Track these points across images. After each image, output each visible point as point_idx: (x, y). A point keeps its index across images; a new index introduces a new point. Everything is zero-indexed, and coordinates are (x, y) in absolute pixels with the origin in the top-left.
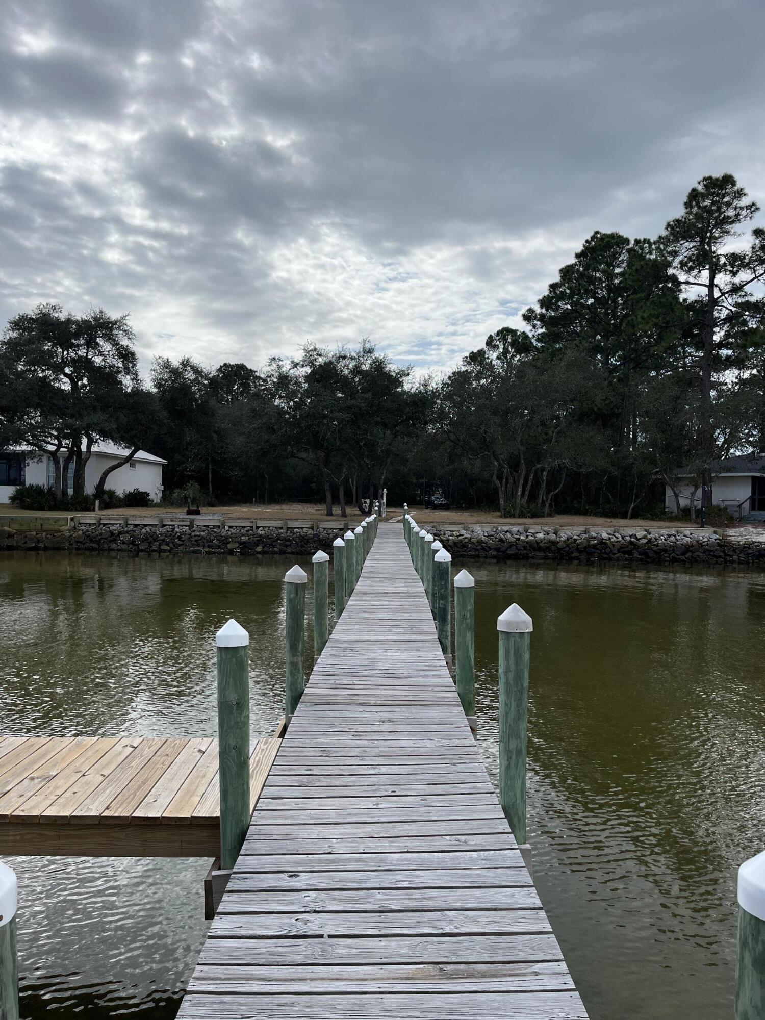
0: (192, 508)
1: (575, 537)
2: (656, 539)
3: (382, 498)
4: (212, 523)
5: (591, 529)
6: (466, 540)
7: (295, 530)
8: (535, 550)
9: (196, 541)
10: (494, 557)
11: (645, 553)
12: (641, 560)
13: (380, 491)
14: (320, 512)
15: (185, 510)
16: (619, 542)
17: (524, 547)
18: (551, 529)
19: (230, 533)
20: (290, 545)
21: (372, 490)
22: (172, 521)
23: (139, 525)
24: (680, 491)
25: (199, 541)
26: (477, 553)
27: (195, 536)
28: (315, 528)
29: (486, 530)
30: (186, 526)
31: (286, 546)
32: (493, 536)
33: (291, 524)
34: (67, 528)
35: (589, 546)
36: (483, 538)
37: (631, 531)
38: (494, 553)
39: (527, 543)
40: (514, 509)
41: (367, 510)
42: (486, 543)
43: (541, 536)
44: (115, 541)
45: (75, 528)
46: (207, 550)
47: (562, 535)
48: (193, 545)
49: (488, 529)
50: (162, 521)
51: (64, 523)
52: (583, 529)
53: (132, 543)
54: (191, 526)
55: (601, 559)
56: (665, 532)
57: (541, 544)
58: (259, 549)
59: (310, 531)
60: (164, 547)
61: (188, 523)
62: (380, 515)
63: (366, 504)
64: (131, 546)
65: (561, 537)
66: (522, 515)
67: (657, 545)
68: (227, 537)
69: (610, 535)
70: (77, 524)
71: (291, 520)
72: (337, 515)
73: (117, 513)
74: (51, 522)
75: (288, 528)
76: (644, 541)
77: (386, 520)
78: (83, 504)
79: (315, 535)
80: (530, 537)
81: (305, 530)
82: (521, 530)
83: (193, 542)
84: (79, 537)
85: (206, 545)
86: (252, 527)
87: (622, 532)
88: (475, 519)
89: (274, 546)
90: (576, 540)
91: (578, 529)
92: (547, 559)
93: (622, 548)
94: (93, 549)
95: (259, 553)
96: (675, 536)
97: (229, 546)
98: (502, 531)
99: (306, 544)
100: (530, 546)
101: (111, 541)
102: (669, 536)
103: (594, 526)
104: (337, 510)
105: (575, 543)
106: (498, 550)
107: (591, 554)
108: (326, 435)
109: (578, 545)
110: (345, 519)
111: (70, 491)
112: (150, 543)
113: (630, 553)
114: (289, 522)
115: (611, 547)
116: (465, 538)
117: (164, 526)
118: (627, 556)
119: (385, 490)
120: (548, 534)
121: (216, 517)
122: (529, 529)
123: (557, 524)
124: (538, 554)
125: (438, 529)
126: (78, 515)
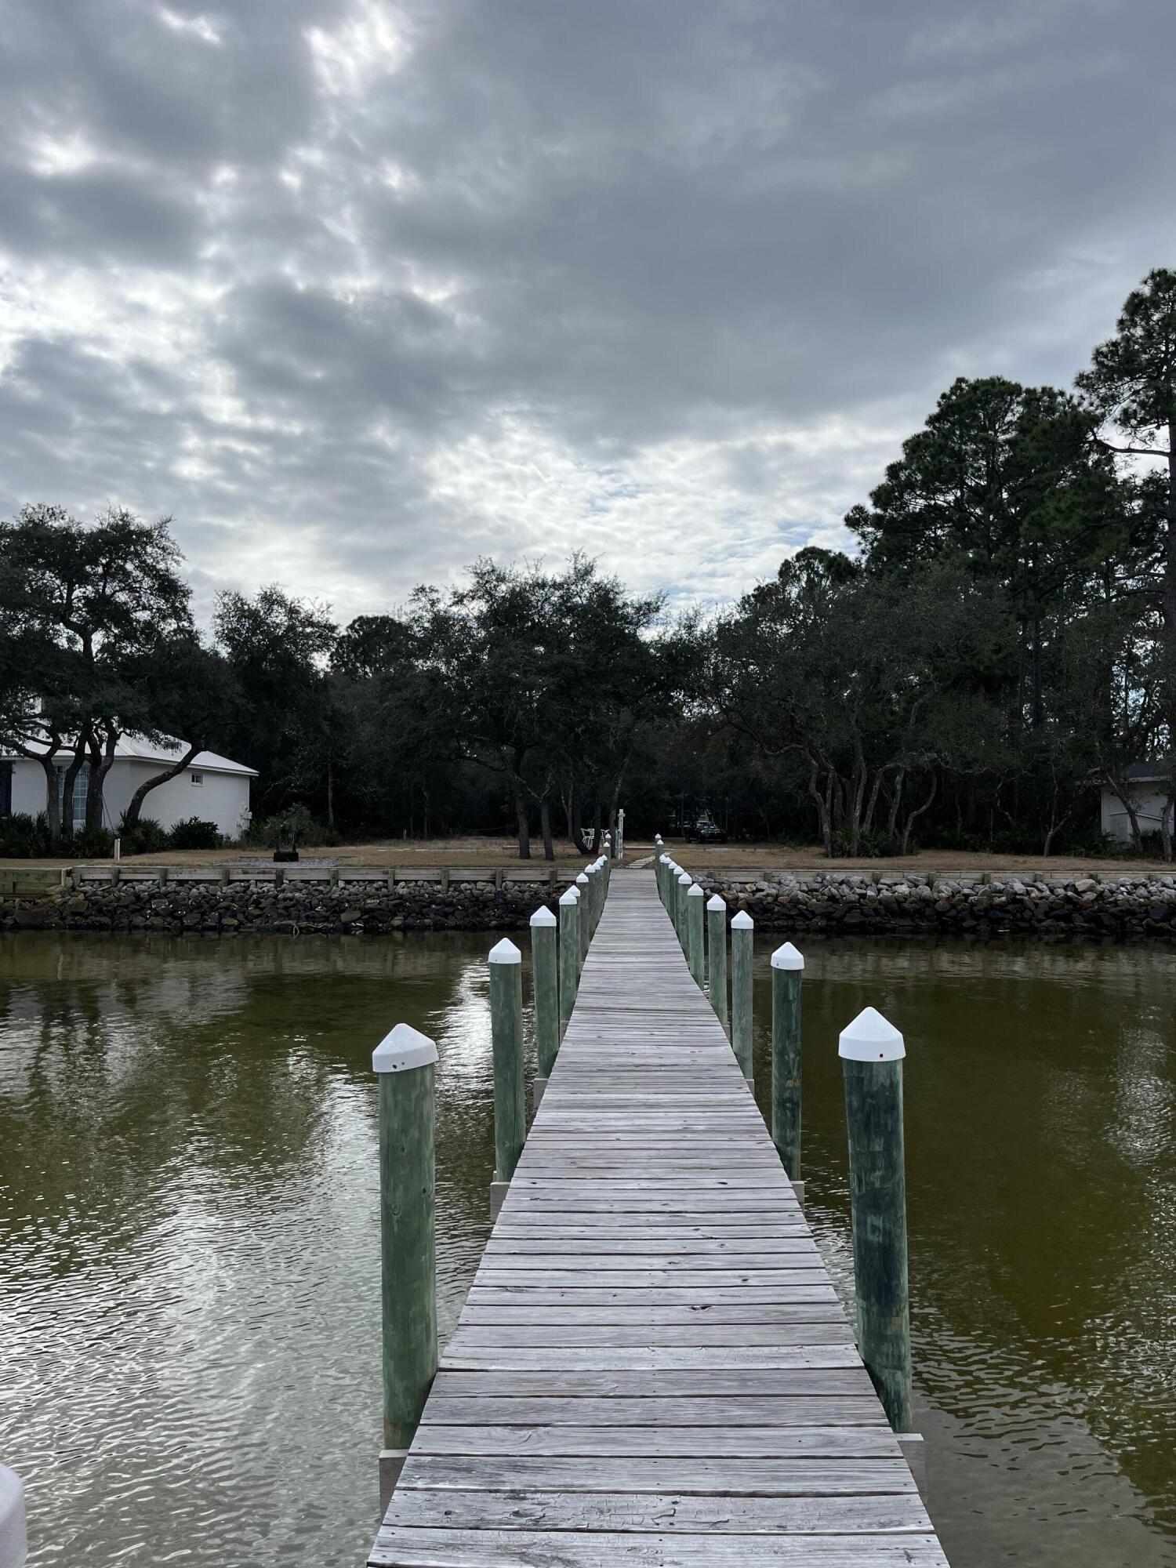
0: (282, 850)
1: (966, 891)
2: (1112, 892)
3: (617, 825)
4: (314, 876)
5: (993, 875)
6: (770, 899)
7: (463, 886)
8: (894, 914)
9: (286, 908)
10: (821, 931)
11: (1095, 919)
12: (1089, 931)
13: (613, 813)
14: (507, 852)
15: (271, 853)
16: (1047, 898)
17: (876, 910)
18: (919, 876)
19: (346, 892)
20: (453, 913)
21: (598, 813)
22: (245, 873)
23: (187, 881)
24: (1139, 807)
25: (291, 908)
26: (790, 922)
27: (285, 899)
28: (498, 882)
29: (802, 879)
30: (269, 881)
31: (446, 915)
32: (816, 890)
33: (455, 875)
34: (59, 889)
35: (992, 907)
36: (801, 896)
37: (1064, 879)
38: (822, 923)
39: (880, 902)
40: (850, 841)
41: (590, 846)
42: (805, 904)
43: (903, 889)
44: (140, 911)
45: (73, 888)
46: (304, 924)
47: (943, 887)
48: (280, 916)
49: (808, 877)
50: (227, 873)
51: (53, 880)
52: (978, 875)
53: (172, 914)
54: (279, 881)
55: (1016, 931)
56: (1126, 878)
57: (906, 905)
58: (397, 921)
59: (490, 887)
60: (227, 921)
61: (273, 877)
62: (613, 856)
63: (589, 839)
64: (169, 919)
65: (940, 891)
66: (863, 853)
67: (1115, 903)
68: (340, 901)
69: (1029, 885)
70: (77, 881)
71: (455, 867)
72: (538, 857)
73: (150, 861)
74: (31, 879)
75: (450, 883)
76: (1091, 896)
77: (625, 864)
78: (95, 845)
79: (497, 894)
80: (885, 893)
81: (480, 885)
82: (868, 880)
83: (280, 911)
84: (78, 904)
85: (303, 915)
86: (385, 881)
87: (1047, 880)
88: (783, 861)
89: (424, 916)
90: (967, 896)
91: (969, 875)
92: (919, 933)
93: (1052, 909)
94: (101, 927)
95: (398, 928)
96: (1145, 886)
97: (344, 917)
98: (832, 882)
99: (483, 910)
100: (886, 908)
101: (134, 911)
102: (1136, 886)
103: (998, 869)
104: (537, 848)
105: (966, 901)
106: (828, 916)
107: (998, 922)
108: (515, 716)
109: (972, 905)
110: (551, 863)
111: (78, 824)
112: (203, 914)
113: (1068, 918)
114: (451, 872)
115: (1033, 907)
116: (768, 895)
117: (231, 882)
118: (1063, 924)
119: (621, 811)
120: (916, 886)
121: (325, 865)
122: (881, 877)
123: (930, 867)
124: (902, 922)
125: (718, 878)
126: (81, 865)
